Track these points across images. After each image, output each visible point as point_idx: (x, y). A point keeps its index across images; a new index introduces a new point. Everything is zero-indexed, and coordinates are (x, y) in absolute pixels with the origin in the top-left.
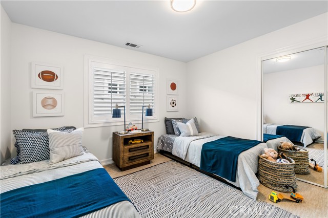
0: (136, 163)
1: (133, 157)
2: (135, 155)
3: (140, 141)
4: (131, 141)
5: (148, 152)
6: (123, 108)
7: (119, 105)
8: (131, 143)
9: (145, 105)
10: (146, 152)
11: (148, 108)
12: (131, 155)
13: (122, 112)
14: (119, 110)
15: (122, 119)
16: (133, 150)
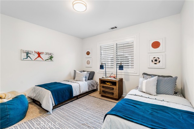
0: (107, 95)
1: (105, 91)
2: (106, 90)
3: (110, 84)
4: (106, 83)
5: (113, 92)
6: (105, 65)
7: (103, 63)
8: (106, 84)
9: (118, 63)
10: (112, 92)
11: (120, 65)
12: (104, 90)
13: (104, 66)
14: (103, 66)
15: (104, 70)
16: (105, 87)
